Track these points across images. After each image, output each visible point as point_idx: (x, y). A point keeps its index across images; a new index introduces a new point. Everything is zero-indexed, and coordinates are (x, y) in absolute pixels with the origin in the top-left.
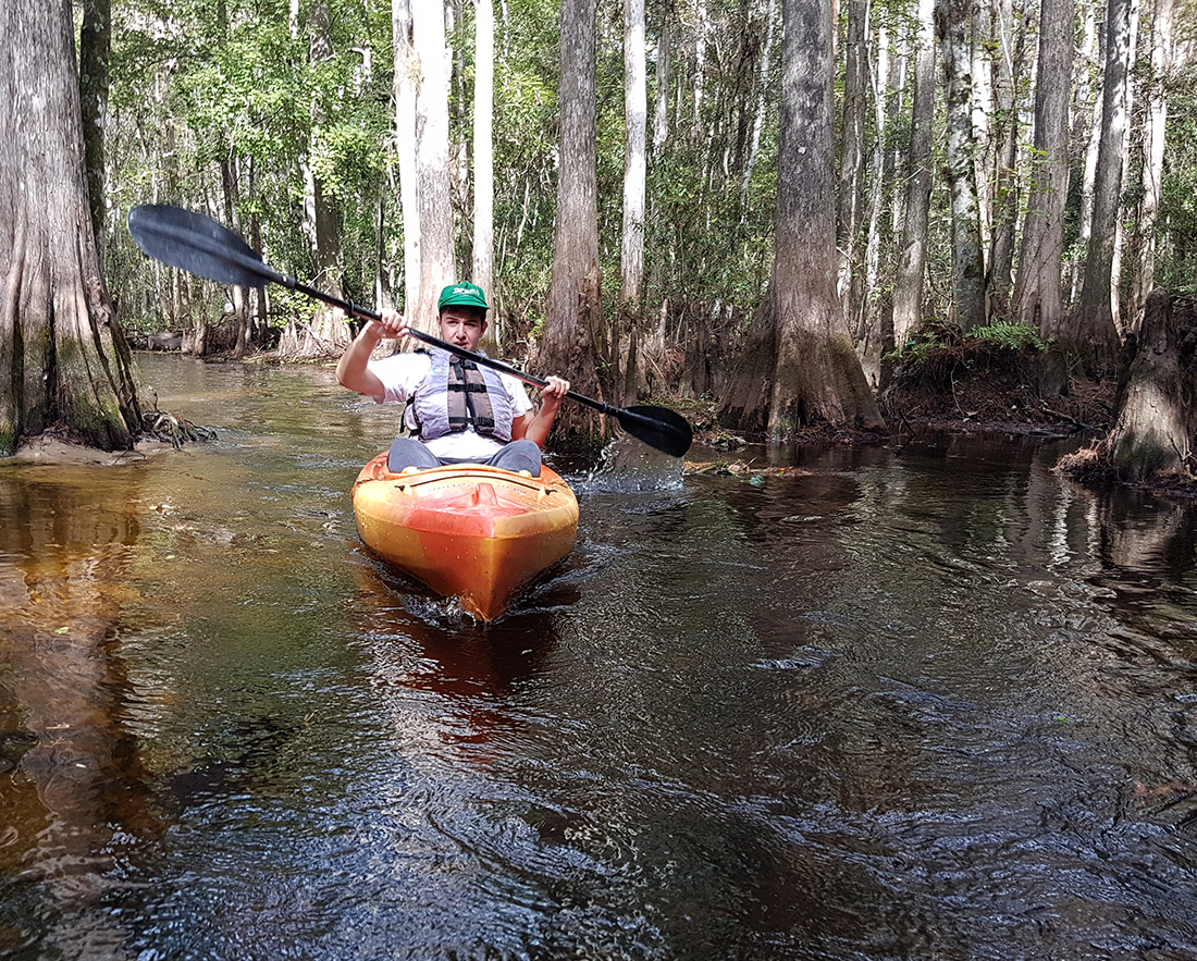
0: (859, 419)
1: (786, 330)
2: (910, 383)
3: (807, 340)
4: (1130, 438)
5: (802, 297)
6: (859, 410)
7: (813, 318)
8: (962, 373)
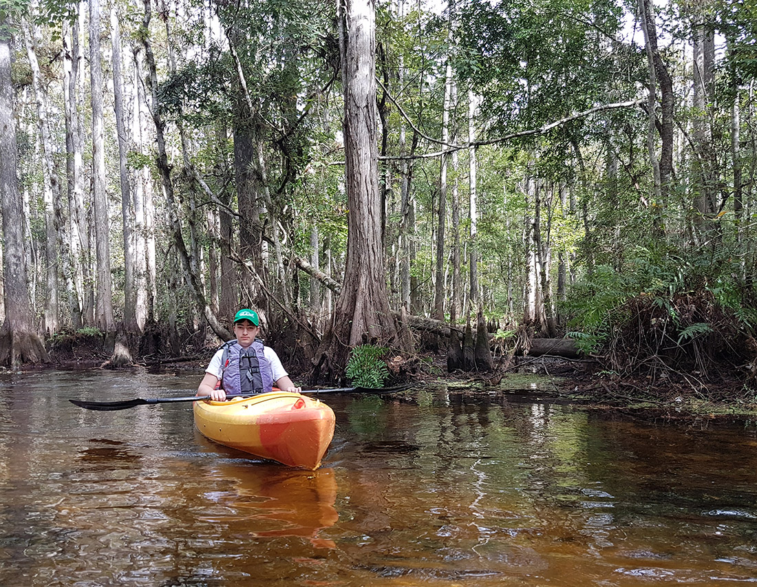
0: (42, 360)
1: (14, 332)
2: (57, 349)
3: (22, 335)
4: (117, 357)
5: (19, 321)
6: (42, 357)
7: (24, 328)
8: (75, 344)
